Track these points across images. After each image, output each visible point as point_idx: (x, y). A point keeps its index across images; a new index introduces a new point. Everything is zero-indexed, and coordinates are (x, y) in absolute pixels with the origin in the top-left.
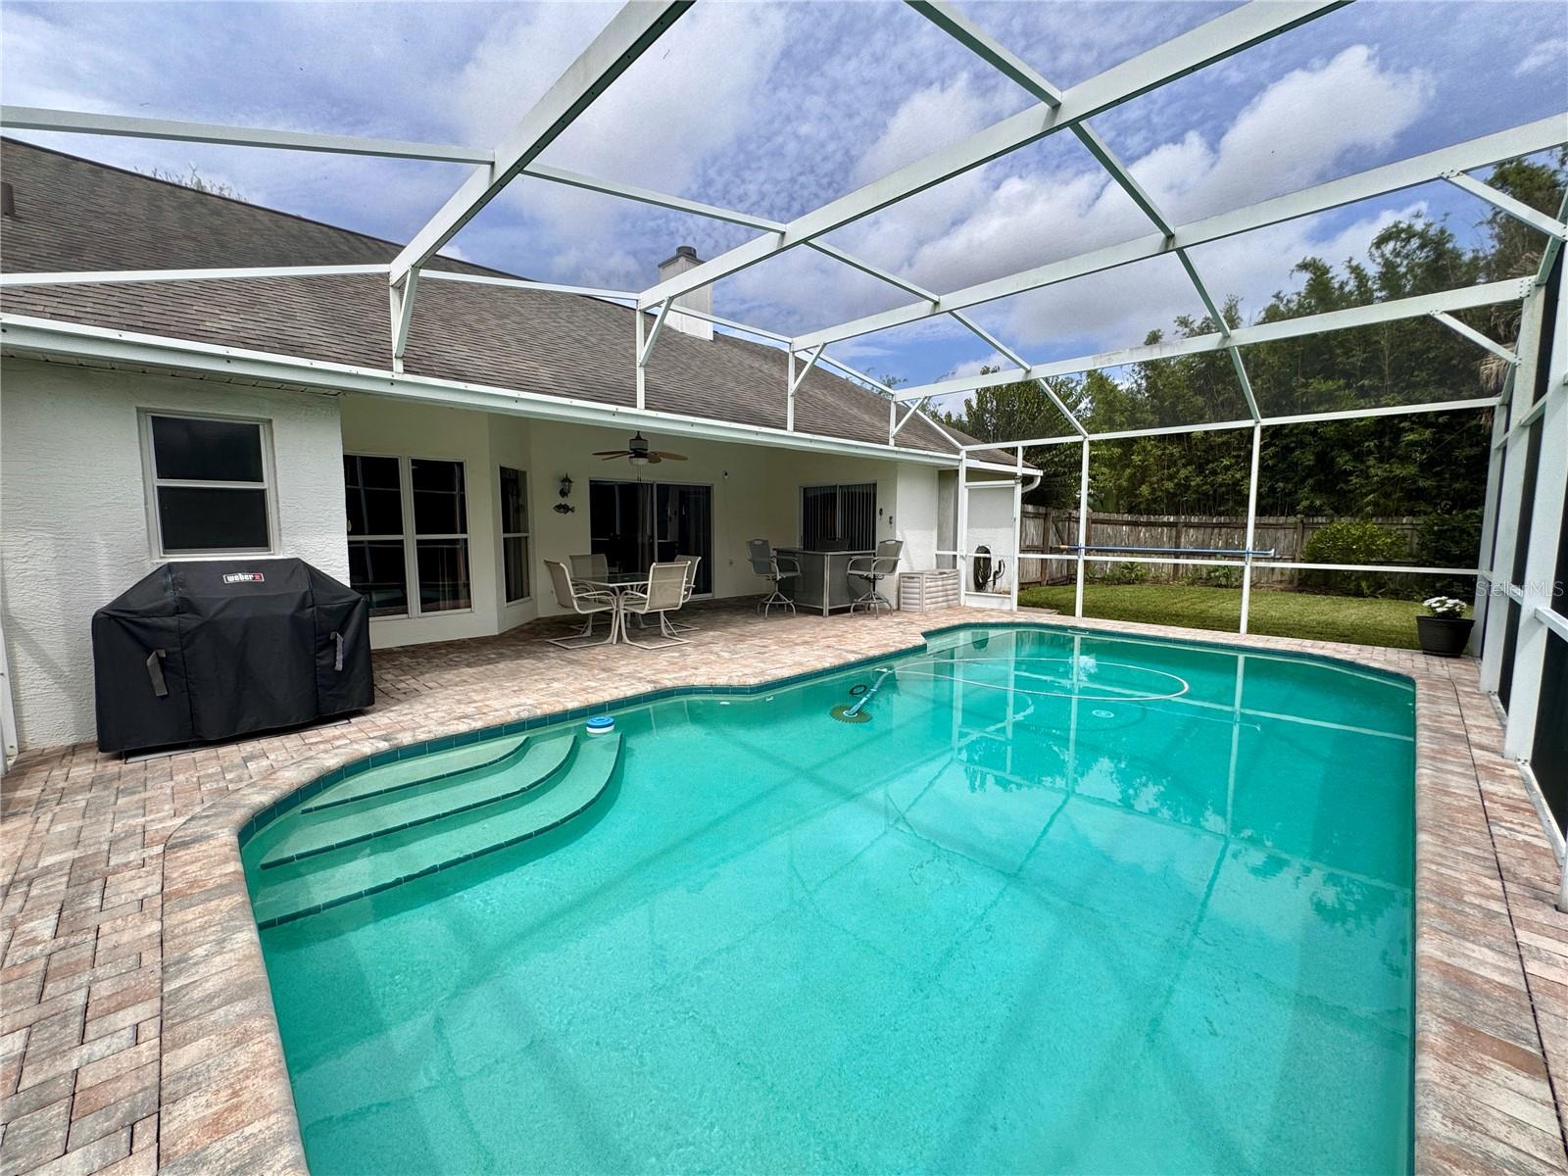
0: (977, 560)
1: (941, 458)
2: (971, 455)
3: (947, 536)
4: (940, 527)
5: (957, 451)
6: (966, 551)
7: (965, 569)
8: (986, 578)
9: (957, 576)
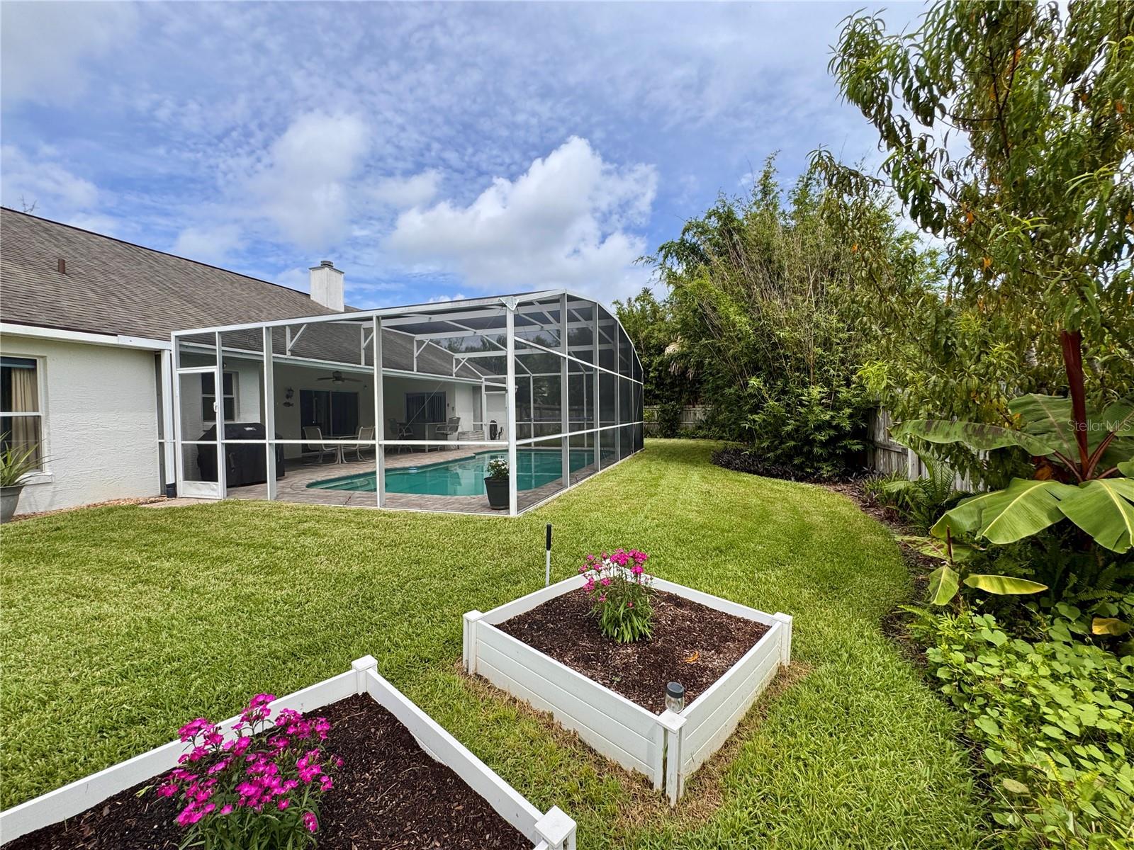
0: (491, 425)
1: (473, 381)
2: (486, 380)
3: (478, 415)
4: (474, 411)
5: (480, 378)
6: (486, 422)
7: (486, 430)
8: (495, 435)
9: (483, 433)
